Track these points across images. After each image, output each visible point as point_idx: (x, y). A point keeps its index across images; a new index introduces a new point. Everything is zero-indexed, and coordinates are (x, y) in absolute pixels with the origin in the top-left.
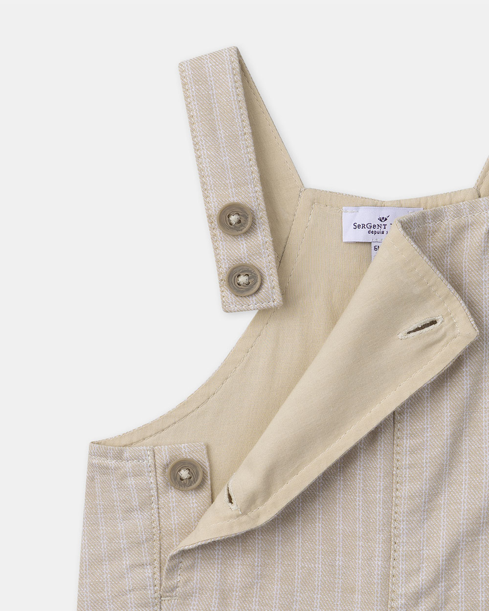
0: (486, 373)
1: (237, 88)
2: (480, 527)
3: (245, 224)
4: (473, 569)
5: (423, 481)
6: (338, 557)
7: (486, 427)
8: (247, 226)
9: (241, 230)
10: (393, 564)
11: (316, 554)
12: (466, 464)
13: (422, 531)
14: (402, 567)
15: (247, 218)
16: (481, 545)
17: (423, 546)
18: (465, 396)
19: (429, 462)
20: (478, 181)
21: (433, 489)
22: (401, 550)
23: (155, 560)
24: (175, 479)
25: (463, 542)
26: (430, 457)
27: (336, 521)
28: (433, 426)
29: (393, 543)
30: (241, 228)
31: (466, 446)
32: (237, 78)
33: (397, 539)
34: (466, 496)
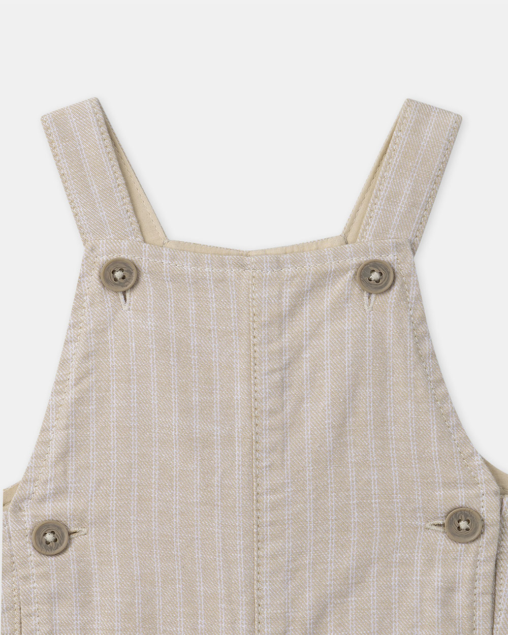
0: (350, 426)
1: (105, 140)
2: (348, 588)
3: (129, 279)
4: (343, 633)
5: (285, 539)
6: (200, 620)
7: (353, 482)
8: (132, 282)
9: (126, 286)
10: (258, 628)
11: (177, 617)
12: (333, 521)
13: (286, 592)
14: (267, 631)
15: (131, 273)
16: (351, 607)
17: (288, 609)
18: (328, 450)
19: (292, 519)
20: (345, 228)
21: (297, 547)
22: (265, 612)
23: (16, 630)
24: (41, 543)
25: (331, 604)
26: (291, 514)
27: (197, 582)
28: (294, 481)
29: (256, 605)
30: (126, 284)
31: (332, 502)
32: (103, 130)
33: (260, 601)
34: (333, 555)
